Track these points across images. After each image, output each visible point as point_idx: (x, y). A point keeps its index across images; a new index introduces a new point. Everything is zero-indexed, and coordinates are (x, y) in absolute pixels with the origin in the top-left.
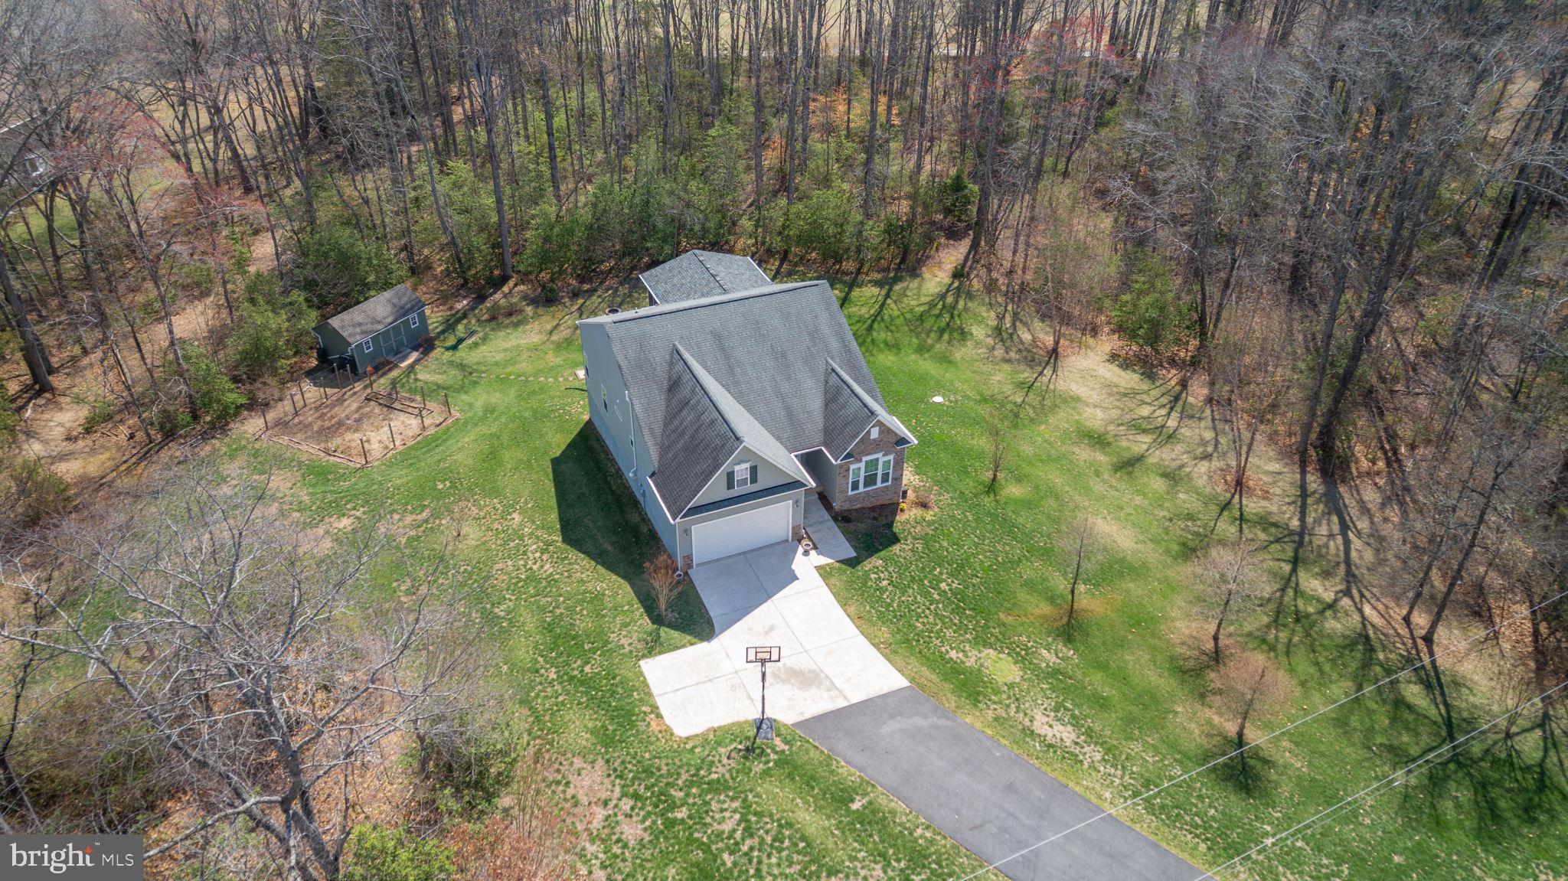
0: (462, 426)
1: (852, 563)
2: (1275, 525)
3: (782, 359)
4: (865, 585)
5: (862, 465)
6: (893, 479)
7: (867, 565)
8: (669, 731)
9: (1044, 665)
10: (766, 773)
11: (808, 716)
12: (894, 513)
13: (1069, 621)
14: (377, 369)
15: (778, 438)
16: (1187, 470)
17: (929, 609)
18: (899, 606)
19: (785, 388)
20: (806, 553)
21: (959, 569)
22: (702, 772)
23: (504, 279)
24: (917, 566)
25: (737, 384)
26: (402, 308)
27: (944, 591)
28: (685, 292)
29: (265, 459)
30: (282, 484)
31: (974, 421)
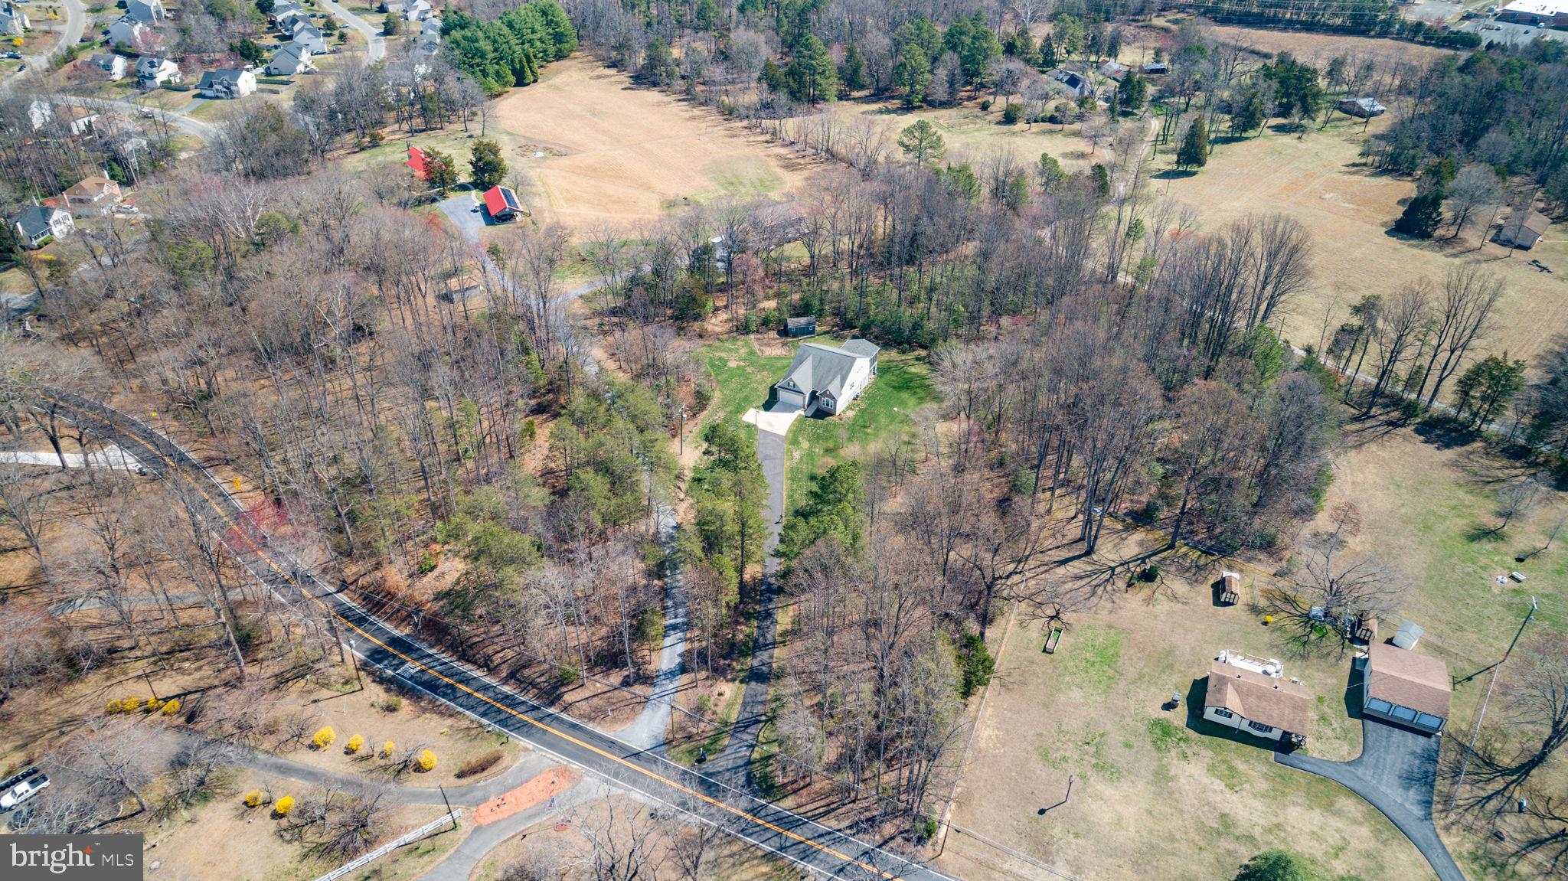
1: (807, 417)
4: (803, 421)
5: (826, 402)
7: (809, 419)
8: (742, 418)
11: (764, 429)
12: (829, 415)
14: (793, 336)
15: (811, 385)
17: (809, 431)
18: (804, 427)
20: (801, 411)
21: (826, 431)
24: (819, 425)
25: (815, 368)
26: (810, 323)
27: (817, 431)
28: (848, 349)
29: (747, 345)
30: (743, 351)
31: (892, 417)
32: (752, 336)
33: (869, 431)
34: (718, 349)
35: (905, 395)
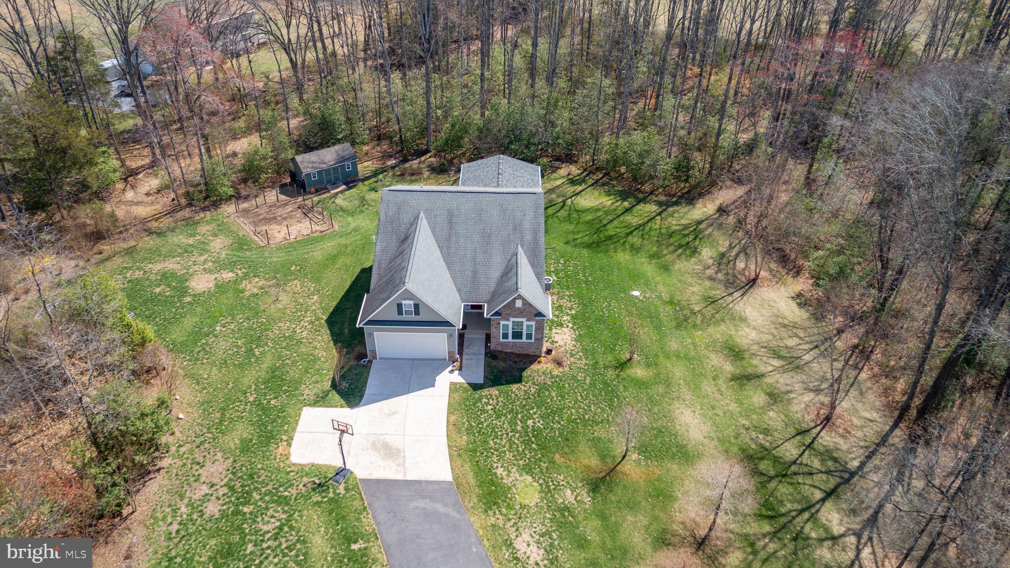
0: (334, 235)
1: (475, 387)
2: (835, 460)
3: (487, 238)
4: (474, 405)
5: (510, 324)
6: (535, 339)
7: (485, 392)
8: (287, 456)
9: (561, 501)
10: (318, 504)
11: (374, 477)
12: (532, 363)
13: (605, 476)
14: (317, 191)
15: (459, 290)
16: (792, 396)
17: (507, 434)
18: (488, 426)
19: (480, 258)
20: (452, 372)
22: (281, 489)
24: (521, 402)
25: (449, 247)
26: (342, 157)
27: (528, 427)
28: (477, 181)
29: (222, 229)
30: (219, 245)
31: (649, 316)
32: (229, 209)
34: (155, 254)
35: (623, 257)
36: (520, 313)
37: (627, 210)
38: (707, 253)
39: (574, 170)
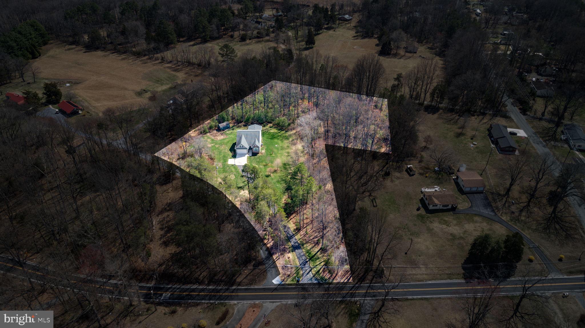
0: (227, 138)
3: (252, 137)
4: (250, 158)
5: (255, 149)
6: (258, 150)
7: (252, 157)
12: (258, 154)
14: (223, 131)
15: (248, 144)
17: (254, 161)
18: (252, 160)
19: (251, 140)
20: (247, 155)
21: (260, 159)
23: (242, 122)
24: (256, 158)
25: (247, 139)
26: (227, 124)
28: (251, 129)
29: (208, 138)
30: (209, 140)
31: (277, 148)
32: (208, 134)
33: (273, 155)
35: (276, 140)
36: (256, 147)
37: (279, 132)
38: (291, 139)
39: (271, 125)
